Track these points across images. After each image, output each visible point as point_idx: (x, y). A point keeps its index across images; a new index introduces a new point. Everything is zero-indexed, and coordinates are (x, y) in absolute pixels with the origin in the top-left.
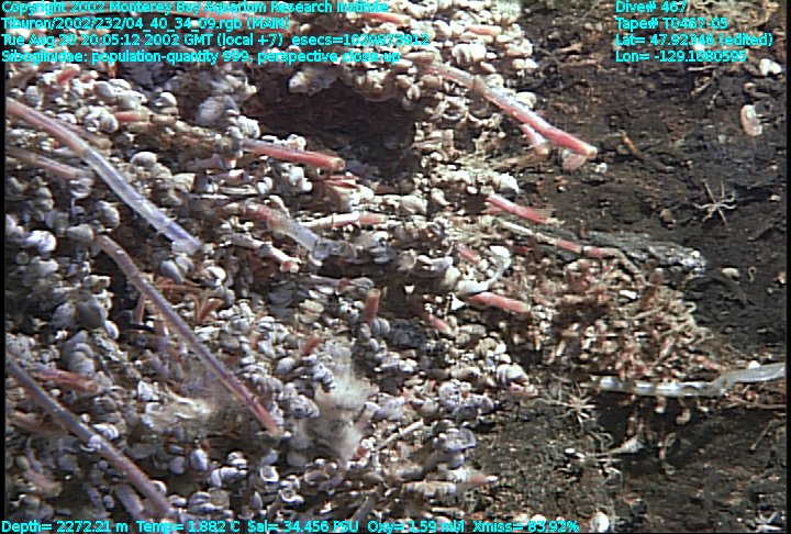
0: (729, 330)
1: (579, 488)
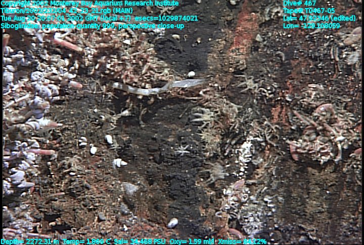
0: (174, 63)
1: (102, 132)
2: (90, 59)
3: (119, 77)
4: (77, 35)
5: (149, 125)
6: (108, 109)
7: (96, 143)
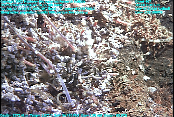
0: (170, 28)
1: (136, 63)
2: (129, 28)
3: (143, 36)
4: (122, 17)
5: (159, 59)
6: (139, 52)
7: (134, 68)
